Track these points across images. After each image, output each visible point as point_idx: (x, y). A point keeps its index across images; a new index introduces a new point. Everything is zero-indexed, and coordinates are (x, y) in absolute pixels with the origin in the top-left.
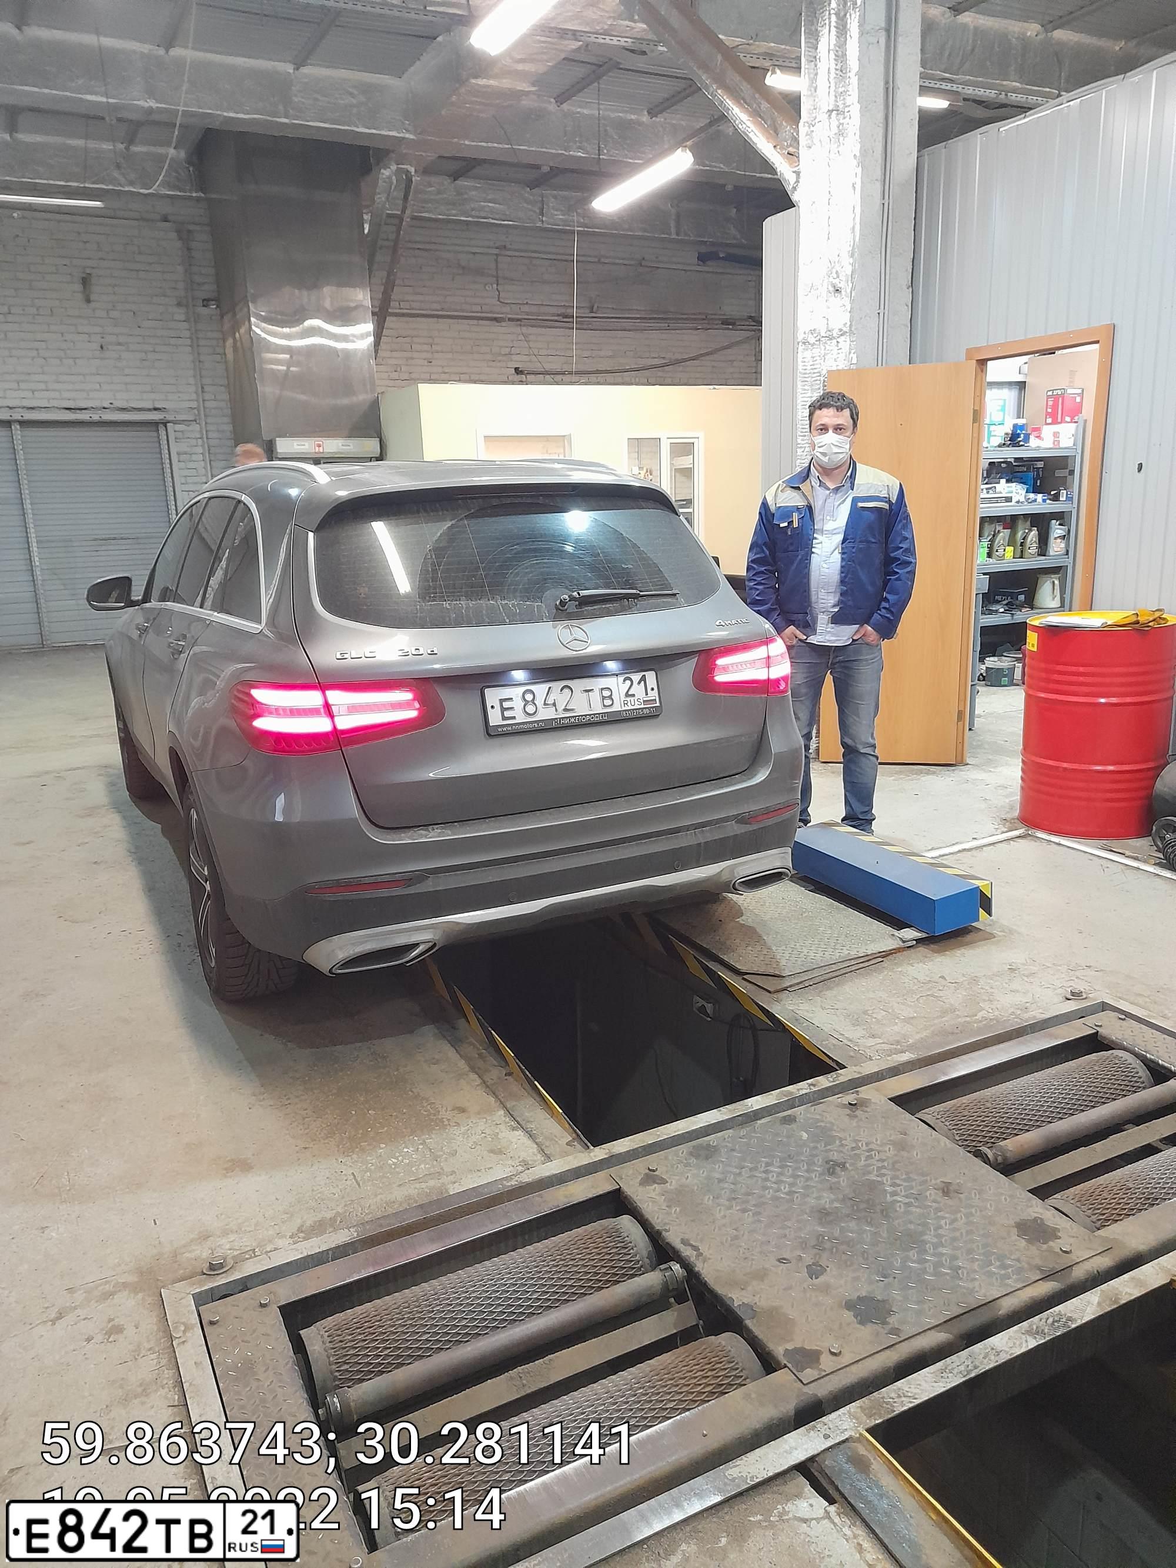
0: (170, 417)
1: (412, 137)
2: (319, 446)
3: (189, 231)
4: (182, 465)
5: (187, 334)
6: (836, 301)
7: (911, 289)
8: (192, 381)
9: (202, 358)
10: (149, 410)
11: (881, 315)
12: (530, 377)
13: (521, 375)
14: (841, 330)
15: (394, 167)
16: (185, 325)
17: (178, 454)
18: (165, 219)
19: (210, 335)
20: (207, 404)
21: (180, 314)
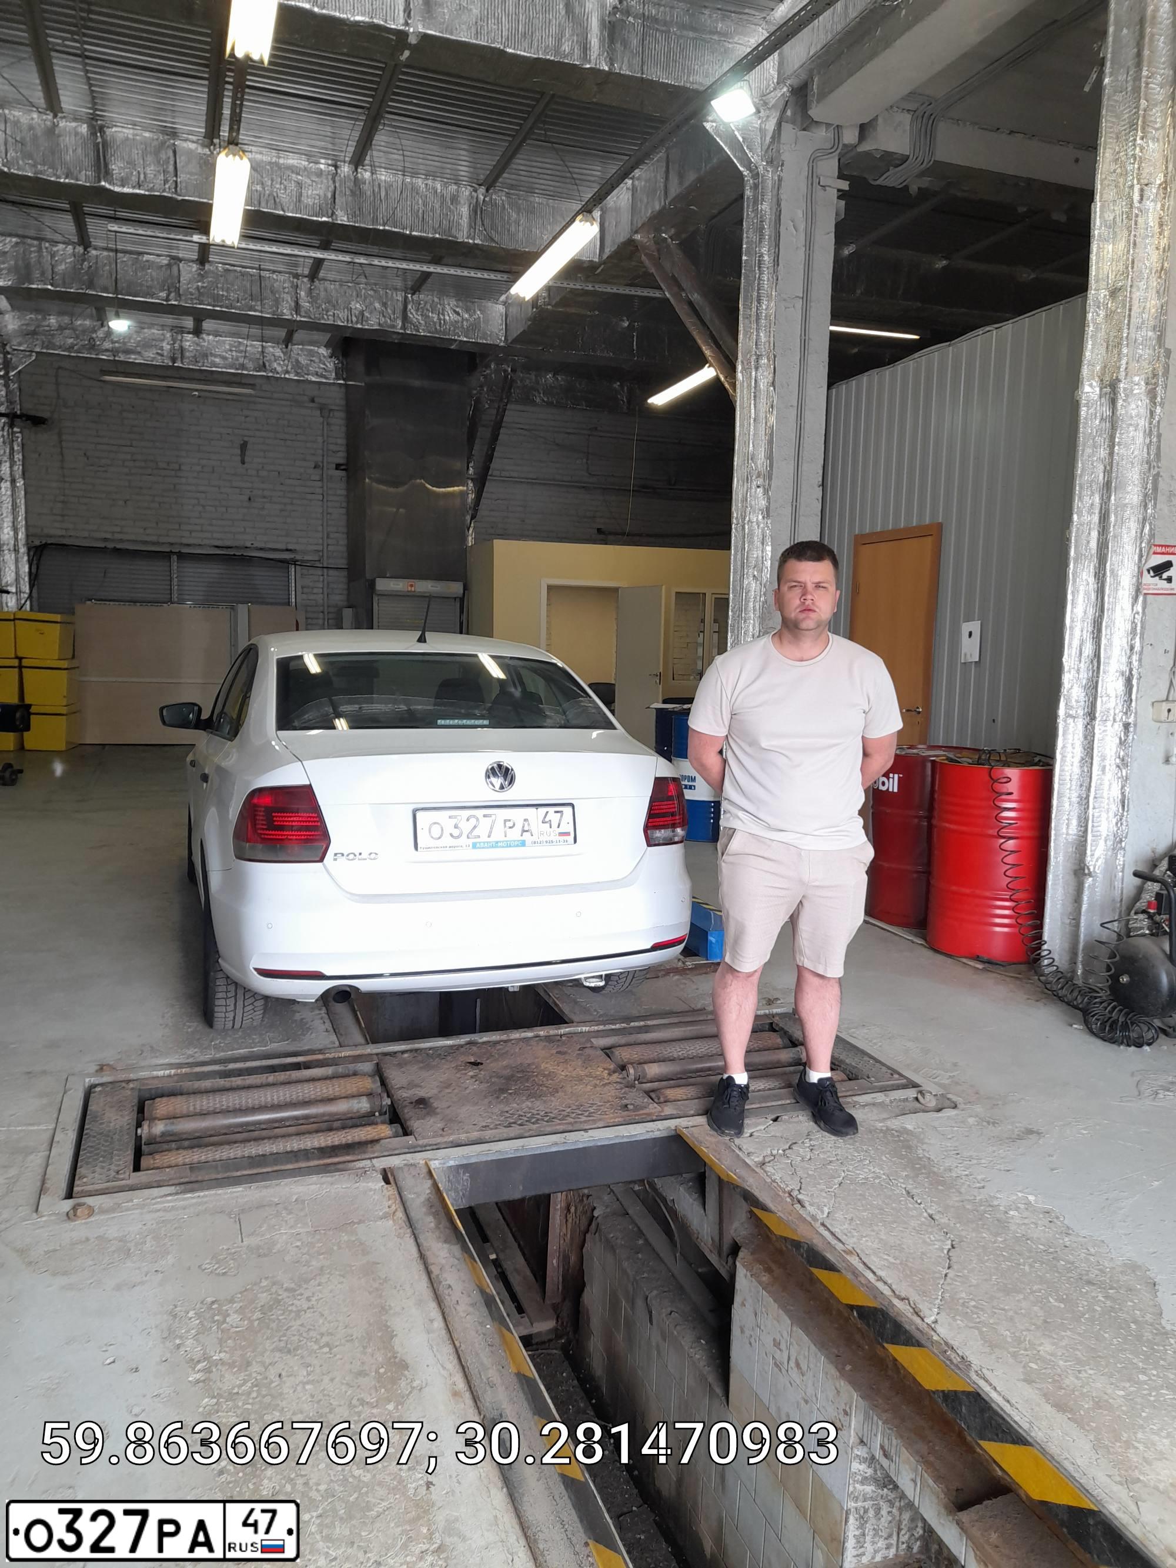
0: (298, 557)
2: (412, 586)
3: (331, 410)
4: (304, 596)
5: (320, 491)
7: (821, 488)
8: (320, 528)
9: (330, 510)
10: (282, 550)
11: (794, 505)
12: (611, 538)
13: (603, 536)
15: (492, 367)
16: (319, 484)
17: (303, 587)
18: (313, 401)
19: (339, 492)
20: (330, 548)
21: (315, 475)
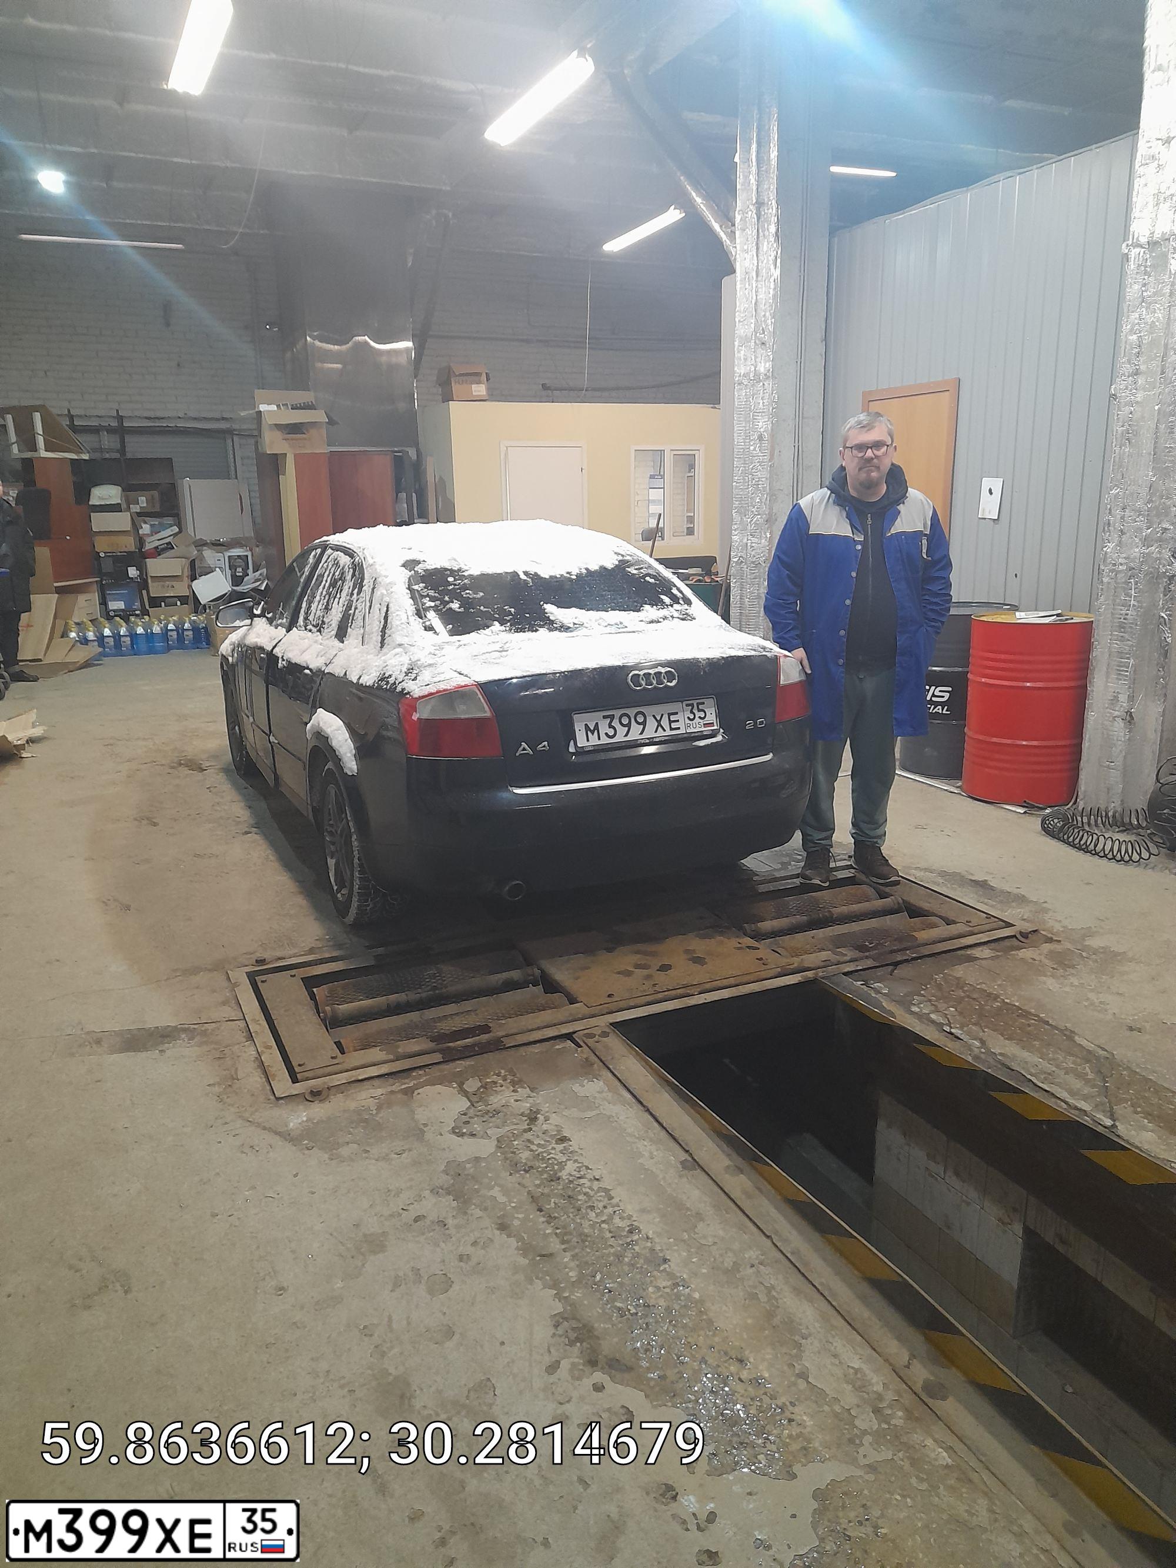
0: (236, 426)
1: (448, 188)
3: (257, 264)
4: (245, 468)
5: (253, 353)
6: (760, 351)
7: (824, 342)
10: (217, 420)
11: (799, 363)
12: (557, 394)
13: (550, 393)
14: (766, 375)
15: (434, 212)
16: (251, 346)
17: (242, 458)
19: (272, 353)
21: (246, 336)
